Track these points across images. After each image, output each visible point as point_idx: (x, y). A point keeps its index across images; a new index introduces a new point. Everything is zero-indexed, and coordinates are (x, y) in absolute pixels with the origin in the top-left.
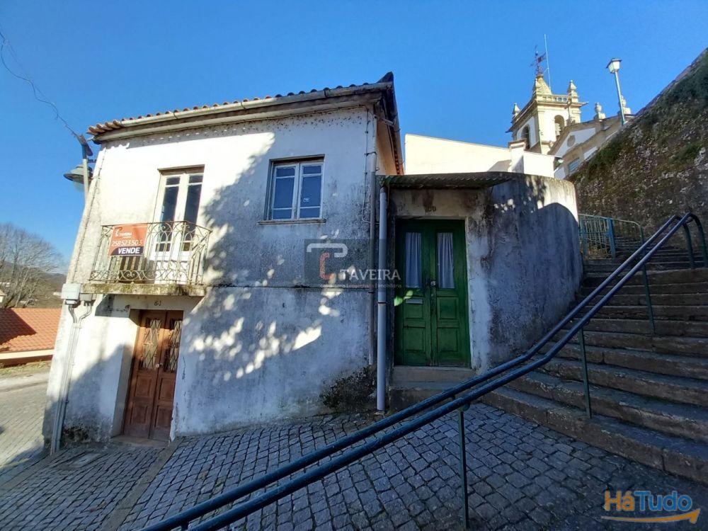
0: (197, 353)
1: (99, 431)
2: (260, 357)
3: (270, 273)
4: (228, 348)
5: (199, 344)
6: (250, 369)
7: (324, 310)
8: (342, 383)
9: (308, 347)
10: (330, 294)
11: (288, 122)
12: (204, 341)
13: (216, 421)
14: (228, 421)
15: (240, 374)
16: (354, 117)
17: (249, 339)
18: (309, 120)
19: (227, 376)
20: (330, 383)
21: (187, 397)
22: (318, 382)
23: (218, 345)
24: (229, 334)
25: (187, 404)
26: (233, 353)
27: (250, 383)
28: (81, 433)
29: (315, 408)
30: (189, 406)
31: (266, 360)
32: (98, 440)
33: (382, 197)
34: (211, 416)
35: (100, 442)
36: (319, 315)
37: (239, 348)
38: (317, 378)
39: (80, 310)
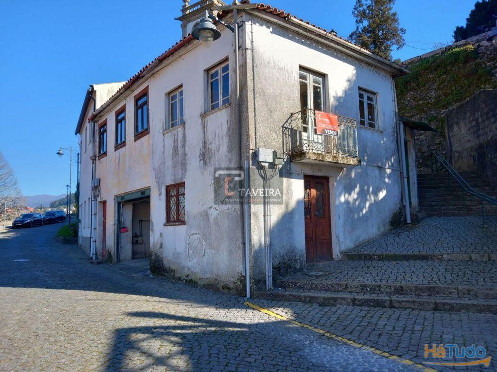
0: (341, 204)
1: (298, 261)
2: (367, 204)
3: (366, 158)
4: (355, 200)
5: (342, 199)
6: (364, 211)
7: (387, 180)
8: (395, 215)
9: (384, 198)
10: (388, 171)
11: (363, 65)
12: (344, 196)
13: (356, 241)
14: (361, 239)
15: (361, 214)
17: (363, 195)
19: (356, 216)
20: (391, 215)
21: (342, 229)
22: (388, 215)
23: (351, 199)
24: (354, 192)
25: (343, 234)
26: (357, 203)
27: (366, 218)
28: (286, 266)
29: (388, 228)
30: (344, 234)
31: (371, 205)
32: (298, 267)
33: (402, 126)
34: (354, 238)
35: (300, 269)
36: (385, 182)
37: (359, 200)
39: (269, 172)
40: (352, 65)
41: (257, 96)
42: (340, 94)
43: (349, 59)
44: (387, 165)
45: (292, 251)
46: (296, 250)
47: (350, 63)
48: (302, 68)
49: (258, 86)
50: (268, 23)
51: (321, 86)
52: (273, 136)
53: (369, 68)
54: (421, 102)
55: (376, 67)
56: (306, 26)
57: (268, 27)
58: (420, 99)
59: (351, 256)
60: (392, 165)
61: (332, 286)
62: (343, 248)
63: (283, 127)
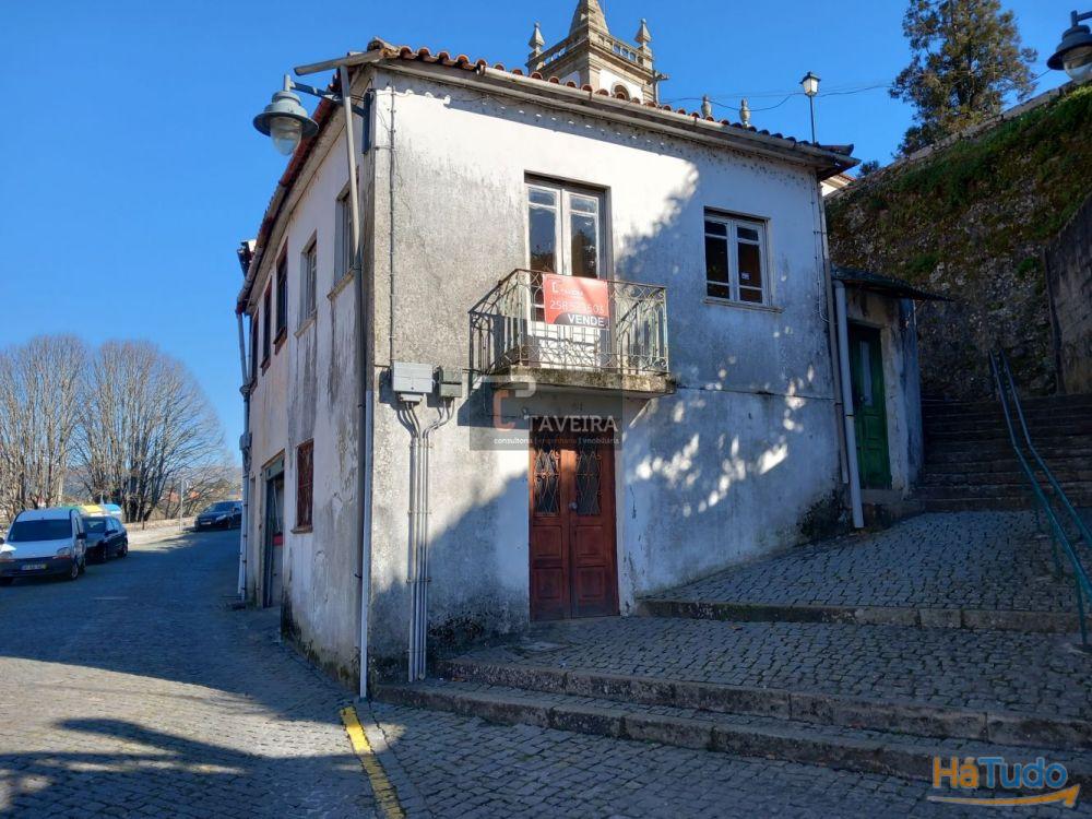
0: (641, 482)
1: (506, 615)
2: (724, 483)
3: (722, 374)
4: (684, 474)
5: (644, 471)
6: (714, 499)
7: (789, 425)
8: (816, 507)
9: (779, 467)
10: (795, 403)
11: (723, 155)
12: (651, 465)
13: (686, 569)
14: (702, 566)
15: (702, 507)
16: (799, 176)
17: (711, 461)
18: (750, 163)
19: (687, 511)
20: (806, 509)
21: (644, 542)
22: (794, 509)
23: (671, 471)
24: (682, 455)
25: (644, 552)
26: (691, 480)
27: (719, 516)
28: (469, 627)
29: (793, 539)
30: (648, 555)
31: (735, 484)
32: (506, 630)
33: (841, 292)
34: (680, 564)
35: (512, 634)
36: (783, 430)
37: (698, 472)
38: (792, 505)
39: (424, 414)
41: (400, 248)
42: (646, 229)
43: (678, 145)
44: (792, 390)
45: (491, 591)
46: (501, 592)
47: (679, 154)
48: (531, 177)
49: (404, 227)
50: (440, 87)
51: (596, 215)
52: (443, 333)
53: (741, 160)
54: (1001, 226)
55: (760, 156)
56: (532, 84)
57: (439, 96)
58: (999, 220)
59: (664, 608)
60: (809, 387)
61: (538, 679)
62: (645, 586)
63: (472, 312)
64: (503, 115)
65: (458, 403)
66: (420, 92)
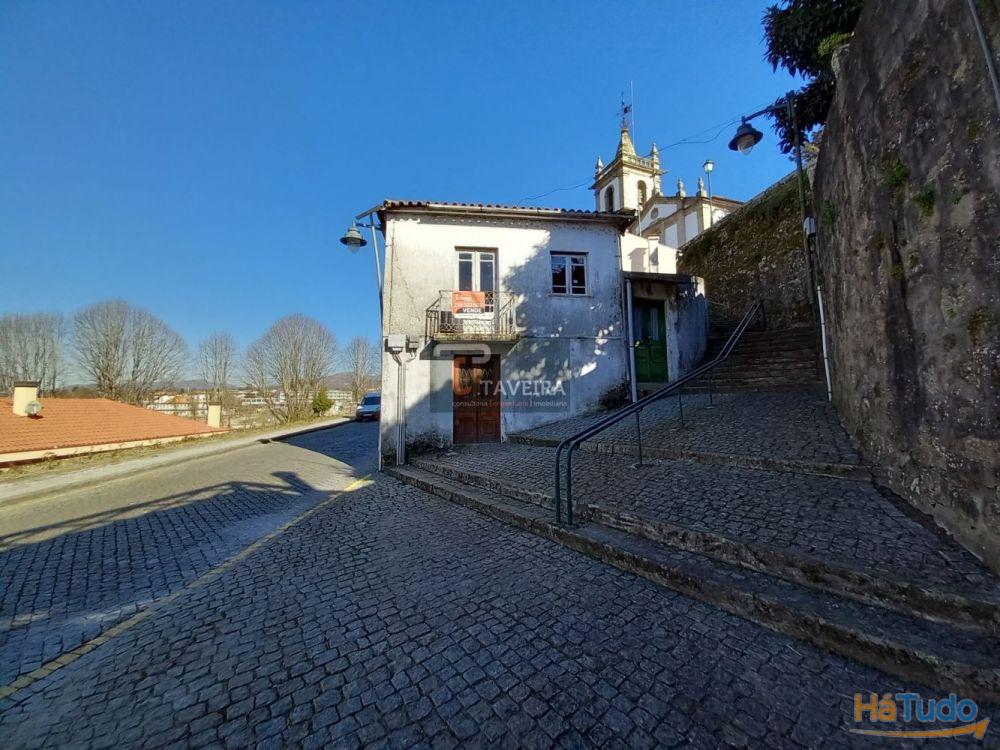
1: (442, 441)
3: (560, 329)
7: (598, 352)
8: (611, 392)
9: (591, 373)
10: (601, 341)
11: (561, 225)
13: (535, 422)
14: (543, 421)
16: (606, 230)
18: (576, 227)
20: (604, 393)
22: (597, 393)
28: (424, 445)
29: (597, 407)
32: (441, 447)
33: (629, 285)
34: (531, 420)
36: (594, 355)
38: (596, 392)
39: (404, 356)
40: (542, 229)
41: (395, 287)
42: (521, 261)
44: (600, 334)
46: (440, 431)
47: (537, 228)
48: (458, 248)
49: (397, 278)
50: (414, 216)
51: (493, 261)
52: (414, 320)
53: (572, 226)
55: (583, 223)
57: (416, 220)
59: (517, 439)
60: (610, 333)
62: (512, 429)
63: (427, 310)
64: (445, 223)
65: (419, 352)
66: (406, 219)
